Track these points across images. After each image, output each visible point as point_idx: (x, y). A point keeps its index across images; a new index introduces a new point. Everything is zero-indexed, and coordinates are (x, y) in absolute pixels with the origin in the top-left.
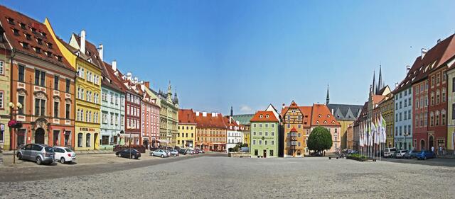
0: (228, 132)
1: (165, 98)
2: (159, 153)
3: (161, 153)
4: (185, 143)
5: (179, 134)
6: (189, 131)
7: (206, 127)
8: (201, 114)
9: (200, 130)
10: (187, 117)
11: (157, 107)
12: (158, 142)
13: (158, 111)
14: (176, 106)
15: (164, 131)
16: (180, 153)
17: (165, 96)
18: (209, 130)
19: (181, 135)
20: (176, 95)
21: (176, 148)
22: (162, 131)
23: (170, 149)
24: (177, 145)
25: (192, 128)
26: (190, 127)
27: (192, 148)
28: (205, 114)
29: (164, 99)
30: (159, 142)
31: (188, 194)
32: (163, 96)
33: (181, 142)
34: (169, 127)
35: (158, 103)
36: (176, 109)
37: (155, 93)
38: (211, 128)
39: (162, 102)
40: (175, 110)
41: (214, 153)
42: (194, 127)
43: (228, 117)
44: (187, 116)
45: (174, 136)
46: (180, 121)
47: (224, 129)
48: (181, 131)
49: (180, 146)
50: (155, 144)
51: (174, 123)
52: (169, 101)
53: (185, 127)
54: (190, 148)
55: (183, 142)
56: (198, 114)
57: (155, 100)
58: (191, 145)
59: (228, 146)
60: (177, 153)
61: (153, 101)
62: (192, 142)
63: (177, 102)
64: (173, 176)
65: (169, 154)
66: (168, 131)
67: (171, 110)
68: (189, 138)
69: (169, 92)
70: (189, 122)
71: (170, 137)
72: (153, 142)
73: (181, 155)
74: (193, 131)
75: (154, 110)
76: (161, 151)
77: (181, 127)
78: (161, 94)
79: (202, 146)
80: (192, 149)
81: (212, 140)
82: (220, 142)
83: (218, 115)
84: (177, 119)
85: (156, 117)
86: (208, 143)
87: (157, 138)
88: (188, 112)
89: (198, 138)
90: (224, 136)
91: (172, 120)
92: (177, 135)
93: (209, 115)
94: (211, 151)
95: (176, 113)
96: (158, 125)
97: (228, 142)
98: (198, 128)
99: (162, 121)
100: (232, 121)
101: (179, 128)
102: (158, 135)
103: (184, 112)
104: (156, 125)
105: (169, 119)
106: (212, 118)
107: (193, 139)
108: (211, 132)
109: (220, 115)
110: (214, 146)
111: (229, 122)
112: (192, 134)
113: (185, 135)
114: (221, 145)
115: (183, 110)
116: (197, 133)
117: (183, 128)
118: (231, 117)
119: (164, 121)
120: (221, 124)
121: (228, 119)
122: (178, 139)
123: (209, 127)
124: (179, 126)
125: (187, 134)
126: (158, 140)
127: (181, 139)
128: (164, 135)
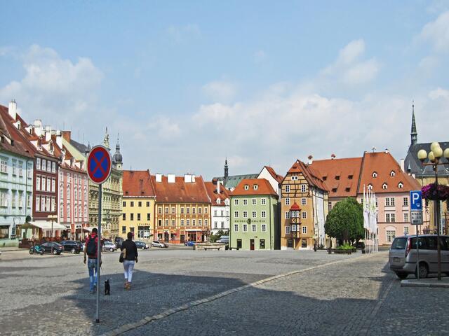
0: (214, 209)
4: (136, 231)
5: (124, 215)
6: (142, 210)
7: (174, 201)
8: (165, 179)
9: (163, 208)
10: (139, 185)
11: (84, 174)
12: (85, 231)
13: (86, 181)
14: (119, 167)
15: (97, 212)
18: (178, 208)
19: (128, 217)
20: (117, 149)
22: (93, 212)
24: (121, 235)
25: (148, 204)
26: (144, 202)
28: (171, 179)
30: (88, 231)
33: (128, 230)
34: (106, 204)
36: (119, 173)
37: (81, 149)
38: (182, 203)
40: (116, 174)
42: (152, 202)
43: (214, 182)
44: (138, 183)
45: (115, 220)
46: (126, 193)
47: (207, 203)
48: (128, 210)
50: (82, 235)
51: (115, 197)
53: (136, 202)
55: (132, 228)
56: (159, 179)
57: (81, 162)
58: (146, 234)
62: (148, 228)
63: (120, 160)
66: (103, 212)
68: (144, 221)
70: (142, 193)
72: (78, 232)
74: (150, 210)
75: (78, 179)
77: (128, 202)
79: (166, 235)
81: (185, 224)
82: (200, 227)
83: (196, 178)
84: (121, 190)
85: (83, 190)
86: (178, 230)
87: (83, 225)
88: (142, 176)
89: (160, 221)
90: (206, 216)
91: (110, 192)
92: (121, 217)
93: (180, 180)
94: (183, 244)
95: (118, 180)
96: (85, 203)
97: (213, 227)
98: (158, 203)
99: (92, 195)
100: (221, 188)
101: (124, 204)
102: (85, 220)
103: (135, 175)
104: (83, 203)
105: (105, 191)
106: (185, 185)
107: (151, 223)
108: (182, 210)
109: (199, 180)
110: (189, 235)
111: (215, 192)
112: (149, 216)
113: (135, 217)
114: (201, 232)
115: (131, 173)
116: (156, 212)
117: (132, 204)
118: (219, 182)
119: (96, 196)
120: (201, 195)
121: (214, 186)
122: (122, 224)
123: (179, 202)
124: (125, 200)
125: (139, 216)
126: (86, 228)
127: (128, 224)
128: (96, 219)
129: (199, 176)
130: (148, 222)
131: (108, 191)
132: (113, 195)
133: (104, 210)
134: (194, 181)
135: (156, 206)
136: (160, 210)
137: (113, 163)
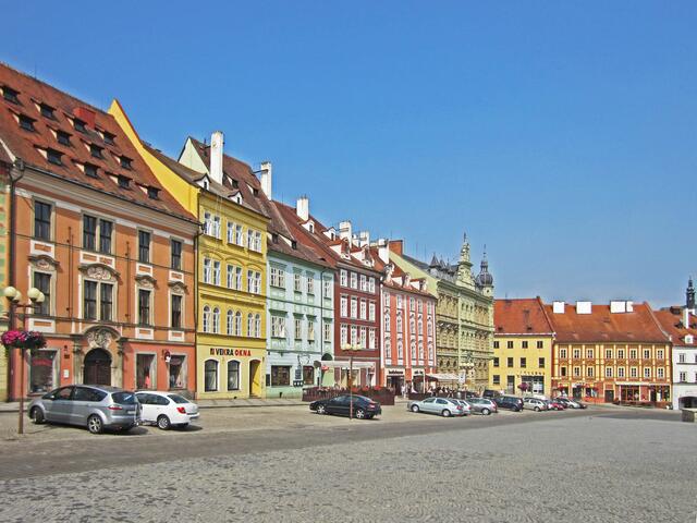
0: (677, 352)
1: (452, 274)
2: (435, 405)
3: (442, 406)
4: (518, 382)
5: (496, 360)
6: (536, 353)
7: (591, 340)
8: (570, 309)
9: (570, 351)
10: (525, 318)
11: (430, 297)
12: (431, 379)
13: (430, 308)
14: (487, 292)
15: (450, 353)
16: (500, 405)
17: (453, 271)
18: (600, 351)
19: (503, 362)
20: (484, 266)
21: (488, 394)
22: (443, 353)
23: (467, 395)
24: (491, 386)
25: (540, 345)
26: (532, 342)
27: (542, 395)
28: (584, 308)
29: (447, 277)
30: (436, 380)
31: (529, 509)
32: (446, 271)
33: (504, 380)
34: (466, 342)
35: (431, 287)
36: (488, 301)
37: (421, 266)
38: (608, 342)
39: (441, 285)
40: (482, 302)
41: (621, 408)
42: (547, 342)
43: (675, 311)
44: (521, 316)
45: (482, 365)
46: (500, 329)
47: (662, 343)
48: (503, 353)
49: (502, 389)
50: (424, 384)
51: (482, 333)
52: (465, 280)
53: (518, 342)
54: (536, 396)
55: (511, 379)
56: (559, 308)
57: (422, 281)
58: (537, 386)
59: (679, 392)
60: (491, 405)
61: (416, 285)
62: (541, 379)
63: (489, 283)
64: (480, 463)
65: (467, 408)
66: (460, 353)
67: (471, 303)
68: (532, 368)
69: (462, 259)
70: (529, 329)
71: (467, 369)
72: (418, 380)
73: (503, 412)
74: (546, 353)
75: (415, 304)
76: (439, 402)
77: (503, 342)
78: (439, 268)
79: (577, 390)
80: (543, 398)
81: (615, 374)
82: (648, 380)
83: (634, 306)
84: (491, 324)
85: (425, 320)
86: (601, 384)
87: (427, 371)
88: (526, 306)
89: (564, 370)
90: (661, 363)
91: (474, 325)
92: (492, 362)
93: (601, 310)
94: (610, 404)
95: (486, 310)
96: (430, 339)
97: (676, 378)
98: (561, 341)
99: (442, 329)
100: (691, 320)
101: (496, 345)
102: (430, 363)
103: (513, 305)
104: (426, 339)
105: (465, 323)
106: (611, 317)
107: (546, 372)
108: (609, 354)
109: (642, 309)
110: (623, 391)
111: (680, 325)
112: (542, 361)
113: (517, 362)
114: (649, 388)
115: (508, 301)
116: (556, 356)
117: (510, 345)
118: (687, 310)
119: (449, 331)
120: (647, 331)
121: (677, 317)
122: (493, 371)
123: (600, 341)
124: (496, 340)
125: (523, 361)
126: (431, 374)
127: (504, 371)
128: (448, 363)
129: (641, 303)
130: (542, 370)
131: (469, 324)
132: (478, 330)
133: (463, 350)
134: (630, 309)
135: (556, 347)
136: (563, 353)
137: (477, 285)
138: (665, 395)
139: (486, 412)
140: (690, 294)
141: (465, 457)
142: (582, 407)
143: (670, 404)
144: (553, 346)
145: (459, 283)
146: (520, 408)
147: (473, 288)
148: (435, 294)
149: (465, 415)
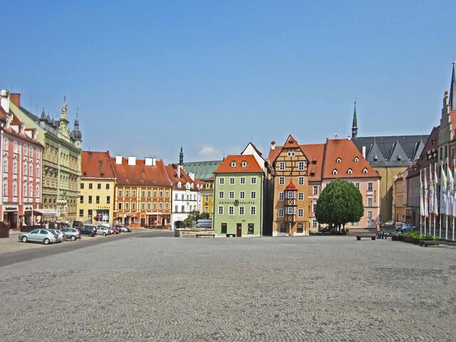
0: (174, 193)
1: (55, 128)
2: (38, 235)
3: (44, 236)
4: (95, 214)
5: (82, 198)
6: (102, 193)
7: (135, 184)
8: (125, 161)
9: (124, 190)
10: (99, 166)
11: (37, 145)
12: (37, 214)
13: (39, 154)
14: (77, 145)
15: (52, 192)
16: (82, 233)
17: (55, 126)
18: (139, 191)
19: (86, 199)
20: (76, 124)
21: (76, 224)
22: (47, 192)
23: (62, 226)
24: (79, 219)
25: (108, 187)
26: (104, 184)
27: (107, 223)
28: (132, 162)
29: (51, 130)
30: (40, 214)
32: (51, 125)
33: (86, 213)
34: (62, 184)
35: (40, 137)
36: (78, 151)
37: (34, 118)
38: (143, 186)
39: (48, 136)
40: (74, 152)
41: (149, 230)
42: (112, 185)
43: (174, 166)
44: (97, 165)
45: (72, 202)
46: (85, 174)
47: (168, 187)
48: (85, 192)
49: (84, 220)
50: (32, 218)
51: (73, 177)
52: (63, 134)
53: (95, 184)
54: (104, 224)
55: (90, 212)
56: (119, 161)
57: (33, 131)
58: (105, 217)
59: (175, 218)
60: (77, 233)
61: (29, 134)
62: (107, 212)
63: (79, 137)
64: (63, 279)
65: (61, 236)
66: (58, 193)
67: (67, 152)
68: (103, 204)
69: (62, 117)
70: (102, 175)
71: (63, 204)
72: (28, 215)
73: (85, 238)
74: (110, 193)
75: (28, 150)
77: (86, 184)
78: (46, 121)
79: (127, 219)
80: (108, 225)
81: (146, 207)
82: (161, 211)
83: (156, 162)
84: (80, 170)
85: (35, 164)
86: (138, 214)
87: (35, 207)
88: (101, 157)
89: (120, 204)
90: (167, 200)
91: (68, 170)
92: (79, 199)
93: (141, 163)
94: (143, 228)
95: (77, 158)
96: (38, 180)
97: (174, 210)
98: (119, 185)
99: (47, 172)
100: (181, 173)
101: (82, 186)
102: (38, 201)
103: (93, 156)
104: (35, 180)
105: (62, 168)
106: (146, 168)
107: (110, 206)
108: (143, 193)
109: (159, 163)
110: (150, 218)
111: (176, 176)
112: (108, 198)
113: (94, 199)
114: (162, 216)
115: (90, 153)
116: (116, 195)
117: (91, 186)
118: (179, 167)
119: (52, 173)
120: (162, 179)
121: (175, 170)
122: (80, 206)
123: (140, 185)
124: (82, 182)
125: (98, 198)
126: (38, 210)
127: (86, 206)
128: (50, 200)
129: (159, 160)
130: (108, 205)
131: (65, 169)
132: (71, 174)
133: (61, 190)
134: (155, 164)
135: (117, 188)
136: (120, 192)
137: (71, 139)
138: (168, 221)
139: (73, 238)
140: (181, 156)
141: (54, 276)
142: (129, 231)
143: (170, 226)
144: (115, 187)
145: (59, 136)
146: (94, 234)
147: (69, 141)
148: (43, 143)
149: (60, 242)
